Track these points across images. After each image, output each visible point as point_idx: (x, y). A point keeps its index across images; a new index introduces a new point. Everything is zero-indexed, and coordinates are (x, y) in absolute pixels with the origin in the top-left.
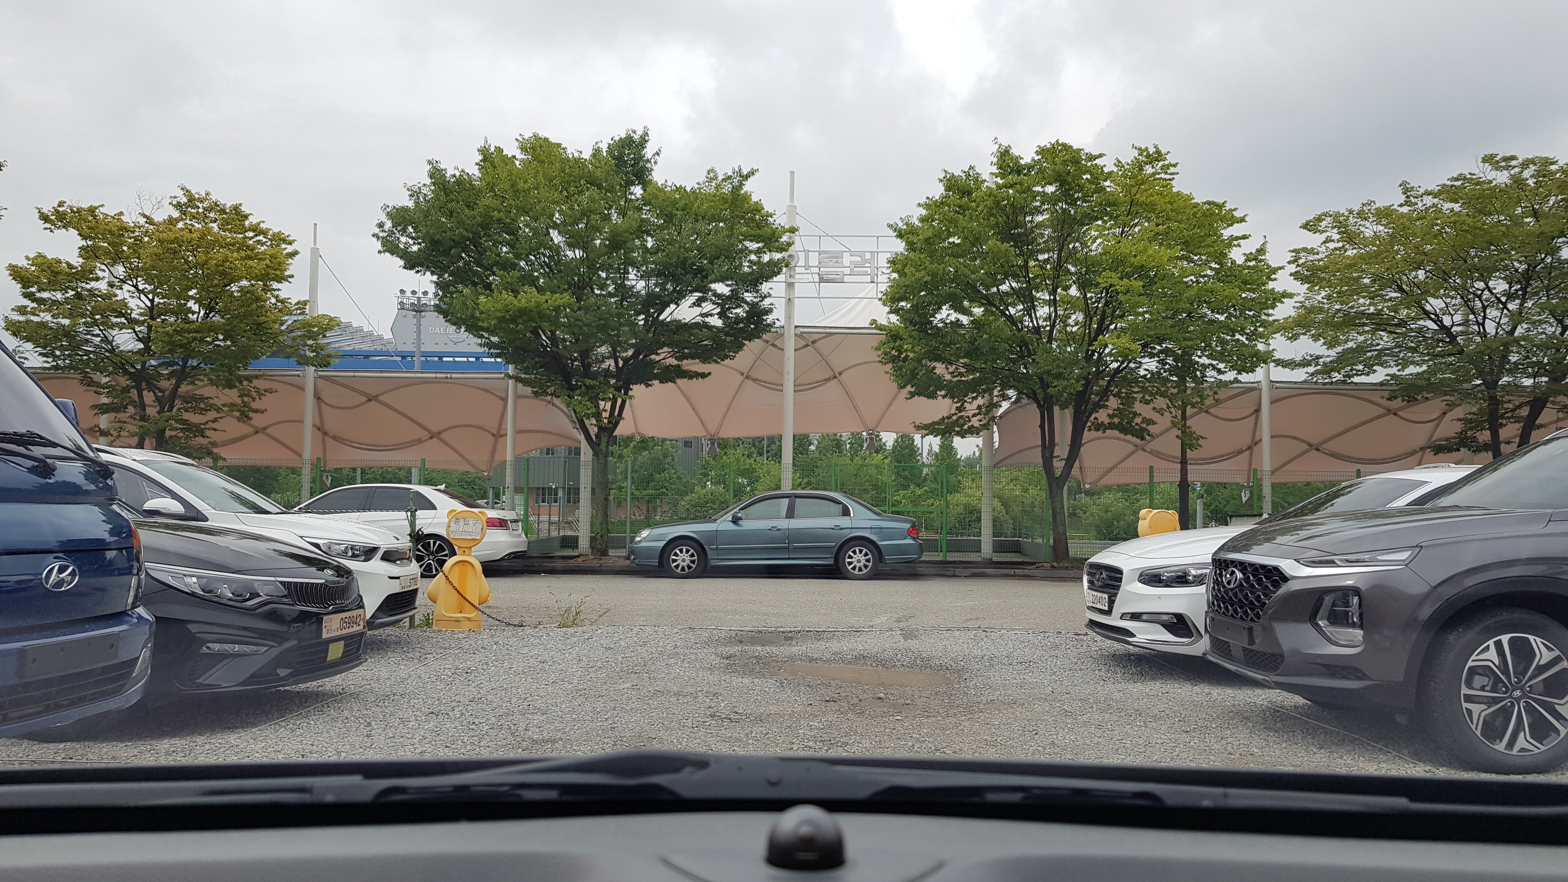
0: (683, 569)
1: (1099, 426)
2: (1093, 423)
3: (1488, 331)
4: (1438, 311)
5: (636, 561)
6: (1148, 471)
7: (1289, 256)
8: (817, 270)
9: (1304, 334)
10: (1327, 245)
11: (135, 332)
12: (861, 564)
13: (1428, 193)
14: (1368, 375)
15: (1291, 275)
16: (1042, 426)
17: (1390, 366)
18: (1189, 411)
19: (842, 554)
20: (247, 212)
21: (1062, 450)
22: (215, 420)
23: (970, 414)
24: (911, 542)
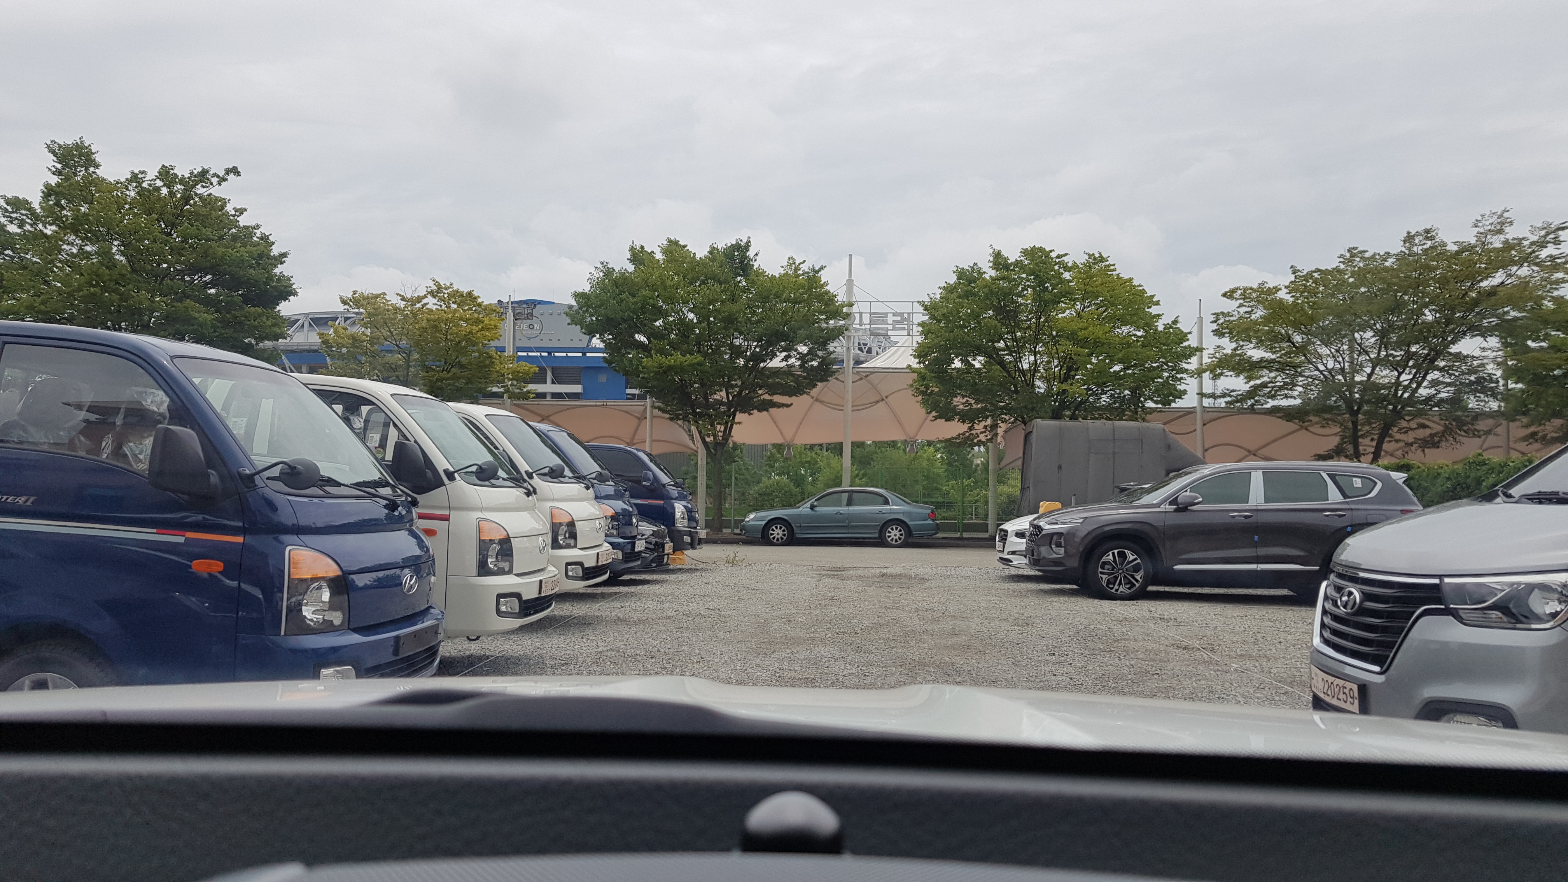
0: (778, 540)
5: (747, 535)
8: (868, 327)
12: (897, 537)
19: (883, 530)
20: (474, 293)
23: (979, 432)
24: (931, 522)
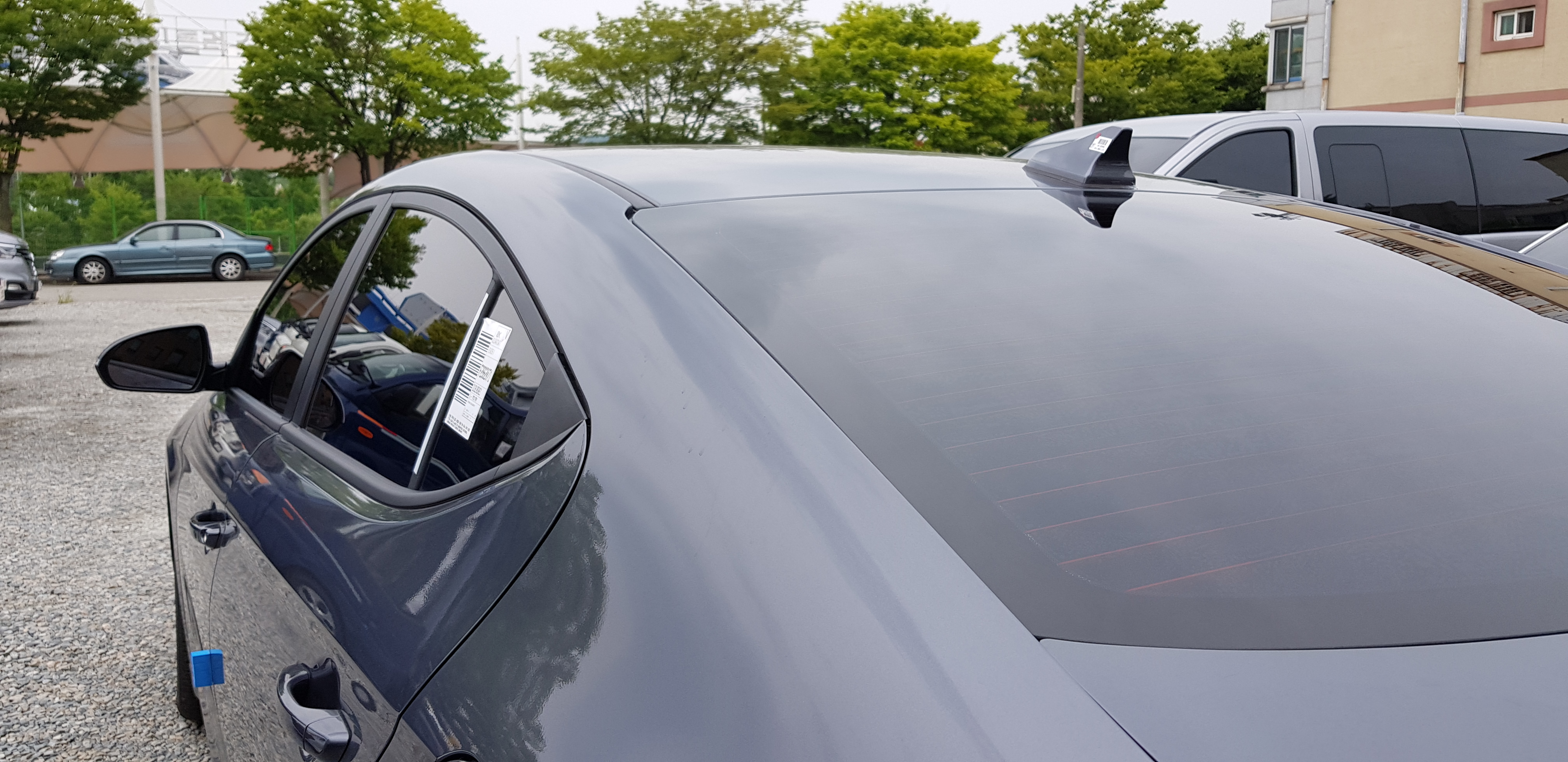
5: (56, 274)
7: (531, 57)
8: (175, 44)
10: (554, 50)
12: (233, 271)
19: (217, 264)
23: (309, 162)
24: (268, 255)
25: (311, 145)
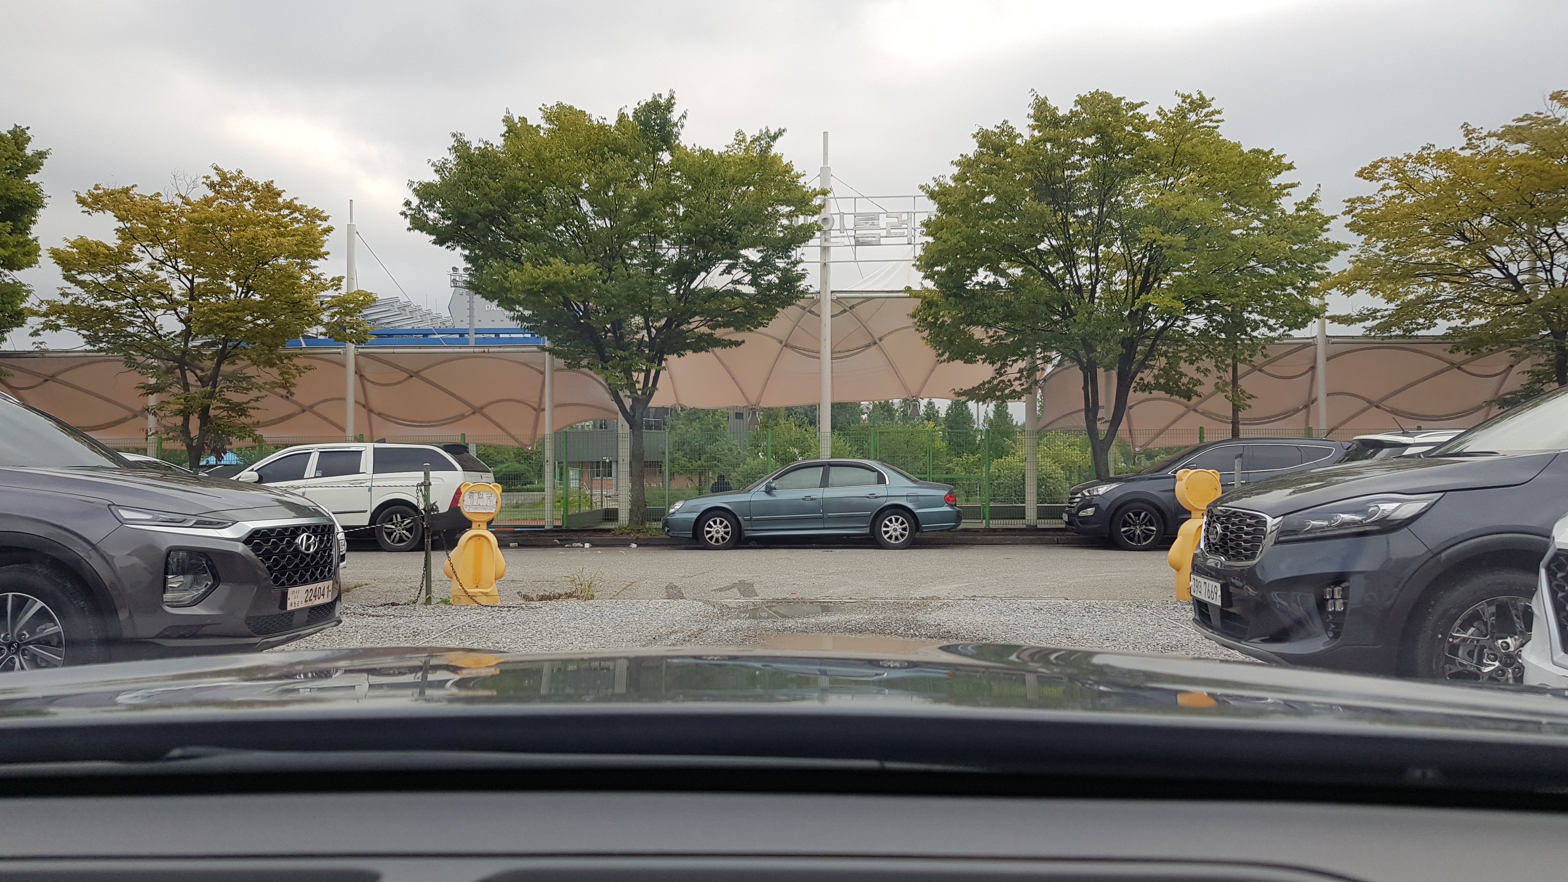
0: (717, 540)
1: (1145, 387)
2: (1138, 384)
3: (1556, 278)
4: (1503, 259)
5: (671, 533)
6: (1198, 432)
7: (1344, 207)
8: (852, 233)
9: (1360, 288)
10: (1385, 193)
11: (177, 313)
12: (898, 533)
13: (1490, 135)
14: (1428, 328)
15: (1346, 226)
16: (1085, 388)
17: (1453, 319)
18: (1242, 368)
19: (877, 523)
20: (280, 189)
21: (1105, 412)
22: (257, 400)
24: (948, 509)
25: (1015, 351)
